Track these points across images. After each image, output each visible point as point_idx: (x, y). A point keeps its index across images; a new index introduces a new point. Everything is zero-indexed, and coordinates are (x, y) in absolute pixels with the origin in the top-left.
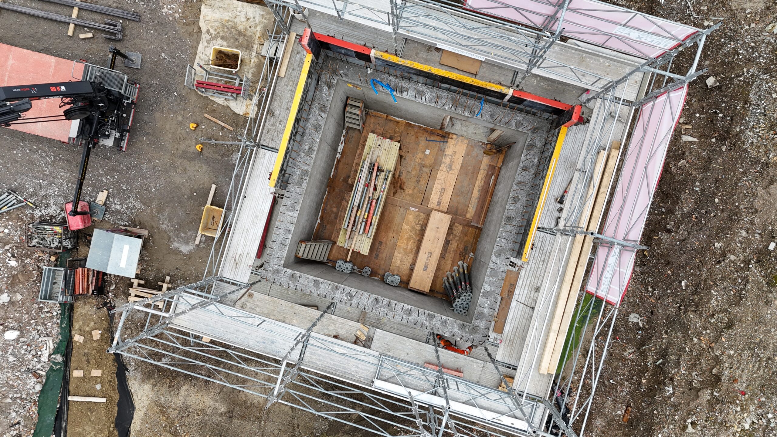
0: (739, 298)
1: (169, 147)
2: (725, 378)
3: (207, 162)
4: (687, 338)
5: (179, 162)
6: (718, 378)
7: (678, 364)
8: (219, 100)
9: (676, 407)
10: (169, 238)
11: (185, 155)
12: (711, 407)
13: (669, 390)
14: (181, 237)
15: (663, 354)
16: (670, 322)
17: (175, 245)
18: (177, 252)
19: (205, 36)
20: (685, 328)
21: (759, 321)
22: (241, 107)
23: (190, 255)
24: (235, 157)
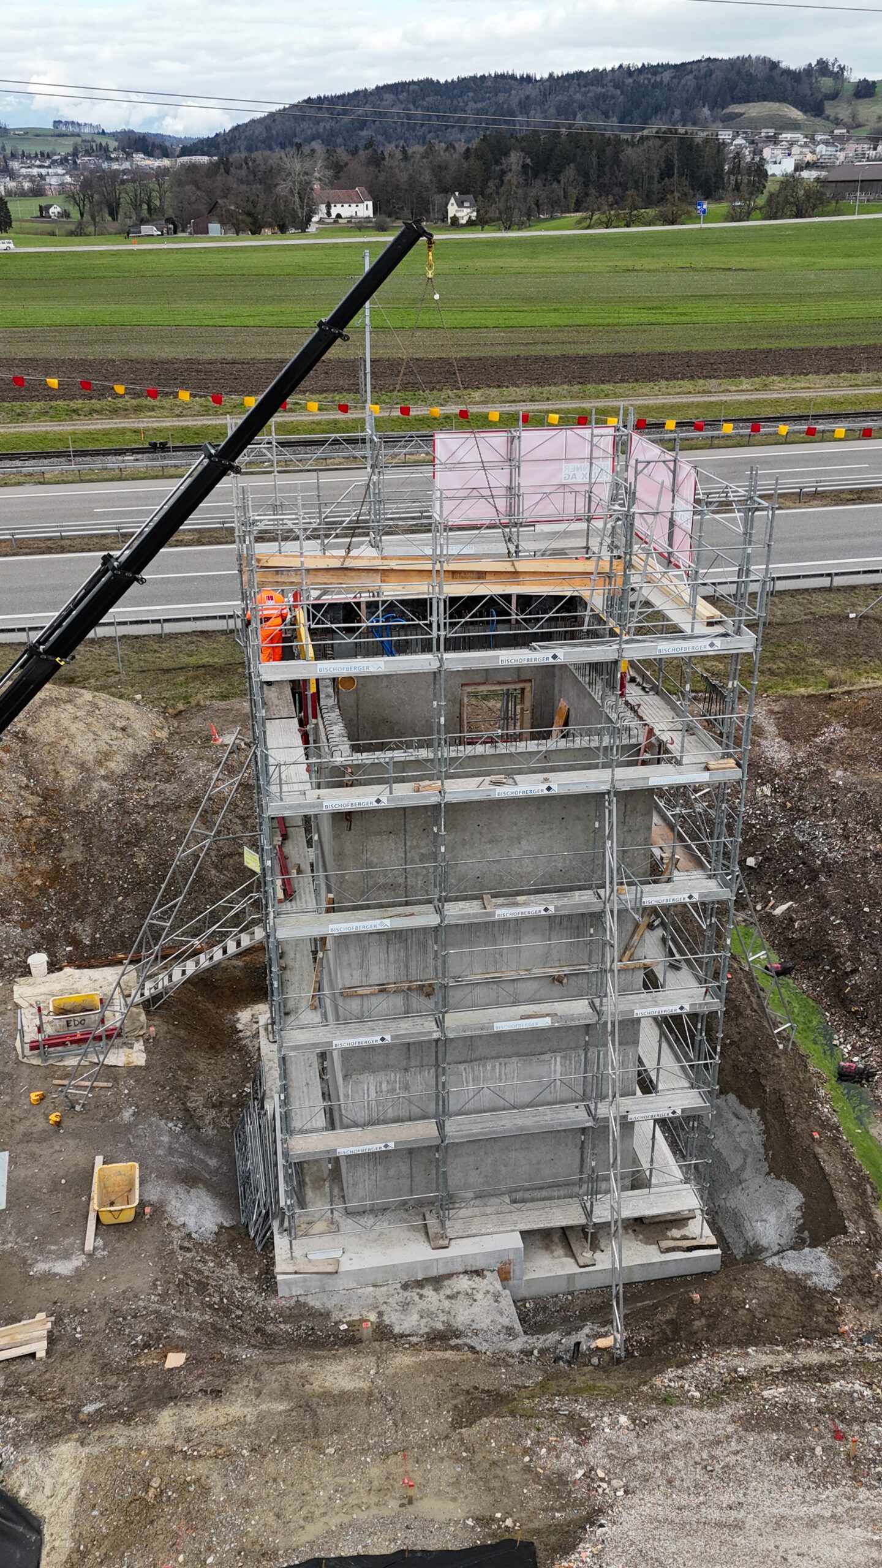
3: (75, 1135)
8: (74, 1060)
10: (24, 1261)
14: (50, 1252)
17: (41, 1267)
18: (48, 1277)
22: (117, 1058)
23: (79, 1275)
24: (127, 1115)
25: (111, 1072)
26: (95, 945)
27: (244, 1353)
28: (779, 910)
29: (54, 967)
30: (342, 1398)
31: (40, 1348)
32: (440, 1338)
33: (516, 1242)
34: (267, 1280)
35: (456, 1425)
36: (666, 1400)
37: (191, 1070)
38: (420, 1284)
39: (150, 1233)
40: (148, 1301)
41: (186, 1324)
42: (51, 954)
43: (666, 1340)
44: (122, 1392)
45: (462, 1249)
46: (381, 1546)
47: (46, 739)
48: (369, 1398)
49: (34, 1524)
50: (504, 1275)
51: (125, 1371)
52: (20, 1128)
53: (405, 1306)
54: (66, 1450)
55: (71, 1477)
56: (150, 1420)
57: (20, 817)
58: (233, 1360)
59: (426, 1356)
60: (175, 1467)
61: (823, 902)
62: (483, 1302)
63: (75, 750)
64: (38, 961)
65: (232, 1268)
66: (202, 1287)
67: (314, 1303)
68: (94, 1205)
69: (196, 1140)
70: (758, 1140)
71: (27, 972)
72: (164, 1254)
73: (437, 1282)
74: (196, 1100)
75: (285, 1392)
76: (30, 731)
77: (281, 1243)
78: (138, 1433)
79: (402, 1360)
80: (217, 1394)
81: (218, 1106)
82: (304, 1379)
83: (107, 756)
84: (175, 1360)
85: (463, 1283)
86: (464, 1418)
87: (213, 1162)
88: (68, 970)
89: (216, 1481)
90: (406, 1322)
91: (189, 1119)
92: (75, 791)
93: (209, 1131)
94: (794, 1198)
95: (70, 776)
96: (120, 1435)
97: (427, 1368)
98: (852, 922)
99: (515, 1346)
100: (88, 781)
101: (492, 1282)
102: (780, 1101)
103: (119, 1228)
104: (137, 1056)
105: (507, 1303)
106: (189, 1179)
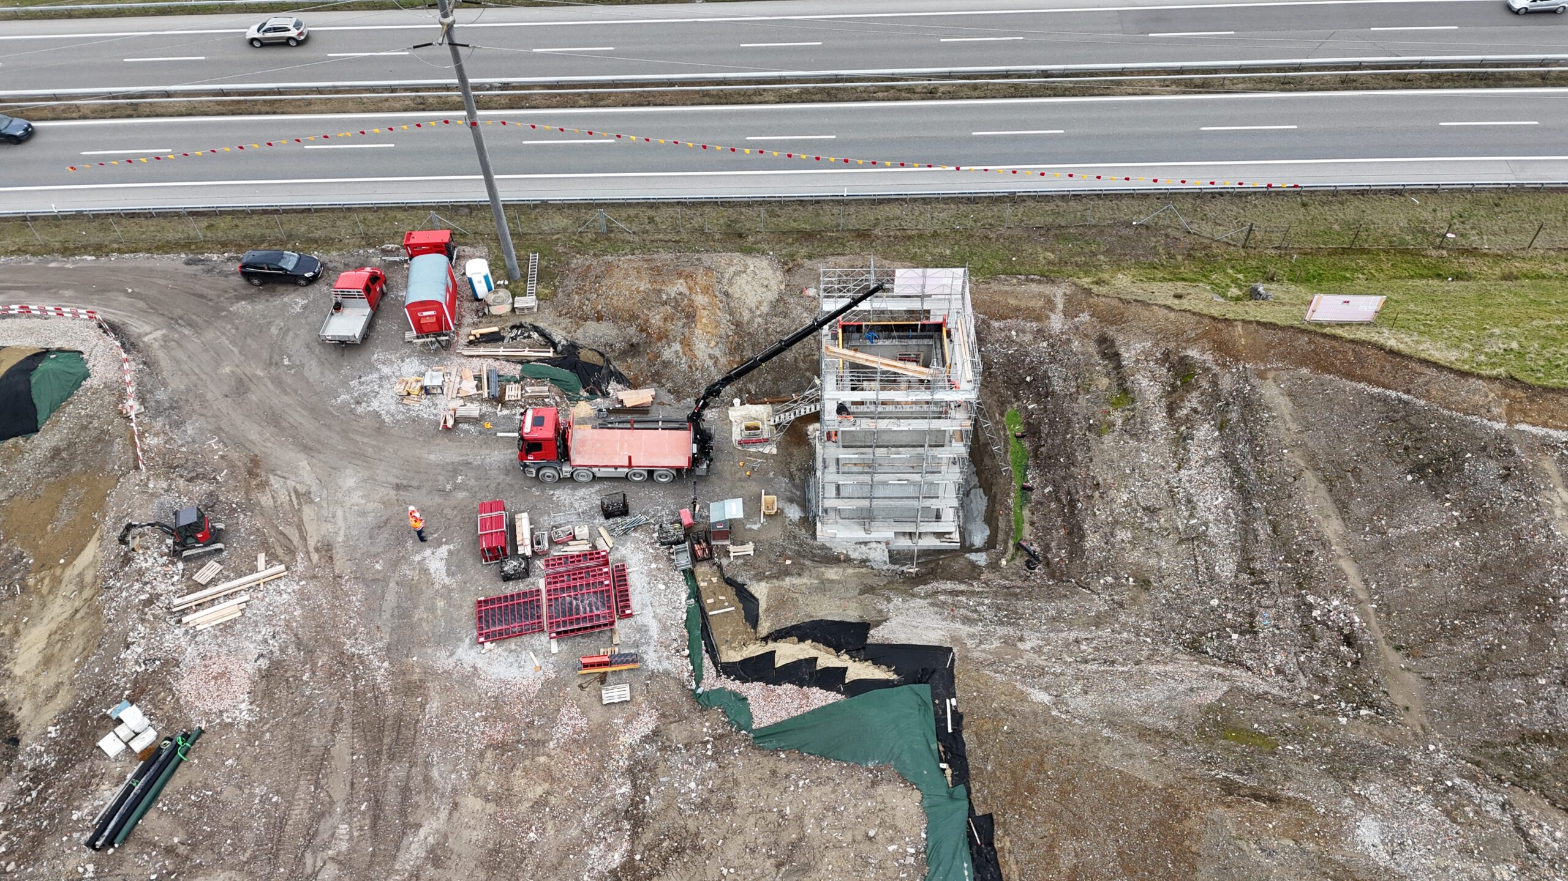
0: (1089, 449)
1: (729, 477)
2: (1101, 482)
3: (755, 480)
4: (1075, 479)
5: (738, 484)
6: (1098, 484)
7: (1077, 492)
8: (753, 450)
9: (1086, 509)
11: (740, 480)
12: (1102, 498)
13: (1080, 505)
14: (753, 524)
15: (1069, 493)
16: (1064, 478)
17: (748, 526)
18: (751, 530)
19: (734, 424)
20: (1072, 476)
21: (1103, 451)
22: (767, 450)
23: (759, 530)
24: (771, 474)
25: (763, 455)
26: (756, 394)
27: (808, 563)
28: (1030, 407)
29: (742, 404)
30: (832, 581)
31: (752, 553)
32: (864, 562)
33: (893, 535)
34: (814, 536)
35: (860, 594)
36: (913, 596)
37: (791, 455)
38: (860, 543)
39: (779, 518)
40: (780, 541)
41: (791, 550)
42: (741, 398)
43: (929, 573)
44: (775, 570)
45: (875, 535)
46: (837, 619)
47: (736, 296)
48: (839, 582)
49: (757, 600)
50: (887, 543)
51: (775, 564)
52: (738, 475)
53: (855, 550)
54: (763, 584)
55: (765, 591)
56: (783, 580)
57: (728, 336)
58: (804, 564)
59: (857, 570)
60: (791, 594)
61: (1045, 410)
62: (879, 552)
63: (748, 301)
64: (737, 401)
65: (804, 531)
66: (795, 537)
67: (828, 545)
68: (763, 508)
69: (794, 485)
70: (984, 508)
71: (733, 405)
72: (784, 527)
73: (866, 543)
74: (793, 468)
75: (817, 578)
76: (730, 291)
77: (819, 525)
78: (781, 583)
79: (850, 571)
80: (800, 575)
81: (800, 470)
82: (823, 574)
83: (760, 303)
84: (788, 562)
85: (874, 545)
86: (862, 593)
87: (798, 493)
88: (747, 405)
89: (800, 599)
90: (854, 555)
91: (792, 477)
92: (748, 323)
93: (797, 481)
94: (988, 532)
95: (747, 316)
96: (776, 583)
97: (856, 575)
98: (1052, 423)
99: (885, 568)
100: (752, 319)
101: (883, 546)
102: (995, 496)
103: (770, 516)
104: (771, 449)
105: (886, 554)
106: (791, 501)
